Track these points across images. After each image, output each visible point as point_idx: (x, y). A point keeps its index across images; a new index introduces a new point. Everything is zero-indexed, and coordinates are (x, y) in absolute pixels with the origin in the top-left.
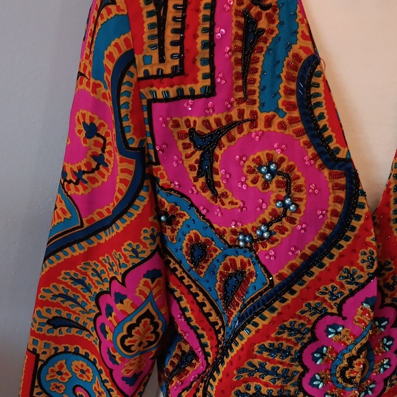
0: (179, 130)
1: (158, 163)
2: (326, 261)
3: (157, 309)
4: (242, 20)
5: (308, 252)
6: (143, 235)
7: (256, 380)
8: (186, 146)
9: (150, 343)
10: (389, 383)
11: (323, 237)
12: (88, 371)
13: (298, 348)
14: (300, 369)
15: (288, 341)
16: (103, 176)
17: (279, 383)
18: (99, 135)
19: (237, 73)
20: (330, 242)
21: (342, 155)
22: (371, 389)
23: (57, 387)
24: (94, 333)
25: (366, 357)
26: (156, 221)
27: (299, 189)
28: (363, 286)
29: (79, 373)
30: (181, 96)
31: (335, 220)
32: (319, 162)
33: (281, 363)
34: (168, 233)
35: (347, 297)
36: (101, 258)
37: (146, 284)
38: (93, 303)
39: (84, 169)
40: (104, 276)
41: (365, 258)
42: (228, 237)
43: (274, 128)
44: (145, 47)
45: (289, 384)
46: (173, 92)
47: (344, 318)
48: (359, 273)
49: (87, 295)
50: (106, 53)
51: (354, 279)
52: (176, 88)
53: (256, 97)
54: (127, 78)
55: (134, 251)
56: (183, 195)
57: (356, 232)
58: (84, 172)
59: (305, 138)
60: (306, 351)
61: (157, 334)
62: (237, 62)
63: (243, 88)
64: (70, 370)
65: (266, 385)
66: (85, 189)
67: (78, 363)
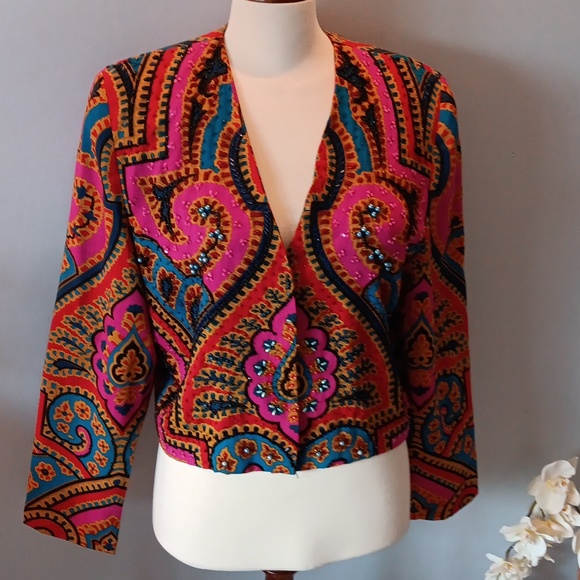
0: (145, 186)
1: (132, 215)
2: (253, 282)
3: (141, 342)
4: (190, 104)
5: (238, 274)
6: (124, 274)
7: (211, 388)
8: (151, 199)
9: (138, 376)
10: (331, 404)
11: (247, 261)
12: (87, 409)
13: (240, 359)
14: (245, 380)
15: (230, 351)
16: (93, 229)
17: (227, 389)
18: (88, 196)
19: (185, 142)
20: (254, 266)
21: (261, 200)
22: (313, 406)
23: (63, 428)
24: (91, 372)
25: (298, 370)
26: (134, 264)
27: (226, 224)
28: (284, 305)
29: (79, 413)
30: (145, 160)
31: (256, 248)
32: (244, 205)
33: (227, 371)
34: (146, 275)
35: (274, 315)
36: (94, 301)
37: (129, 317)
38: (90, 343)
39: (78, 224)
40: (97, 317)
41: (283, 280)
42: (183, 268)
43: (211, 180)
44: (119, 125)
45: (236, 392)
46: (138, 157)
47: (275, 334)
48: (281, 293)
49: (84, 337)
50: (92, 130)
51: (277, 299)
52: (140, 153)
53: (198, 159)
54: (105, 148)
55: (118, 287)
56: (152, 240)
57: (274, 259)
58: (77, 227)
59: (234, 188)
60: (247, 362)
61: (144, 367)
62: (185, 134)
63: (189, 153)
64: (73, 410)
65: (218, 391)
66: (79, 240)
67: (79, 403)
